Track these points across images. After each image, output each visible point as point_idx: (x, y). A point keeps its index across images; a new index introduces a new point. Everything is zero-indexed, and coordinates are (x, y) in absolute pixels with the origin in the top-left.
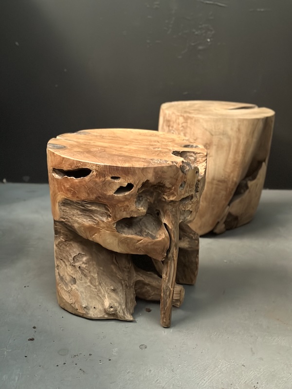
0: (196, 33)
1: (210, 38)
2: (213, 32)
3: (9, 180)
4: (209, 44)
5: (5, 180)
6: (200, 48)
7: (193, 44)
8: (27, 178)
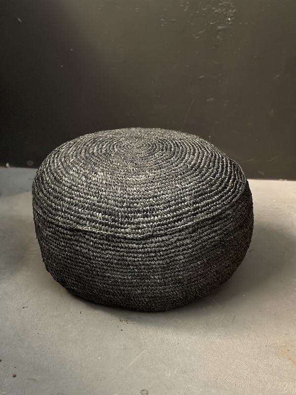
0: (216, 11)
1: (231, 17)
2: (235, 10)
3: (12, 165)
4: (230, 23)
5: (7, 165)
6: (219, 27)
7: (211, 23)
8: (30, 163)
